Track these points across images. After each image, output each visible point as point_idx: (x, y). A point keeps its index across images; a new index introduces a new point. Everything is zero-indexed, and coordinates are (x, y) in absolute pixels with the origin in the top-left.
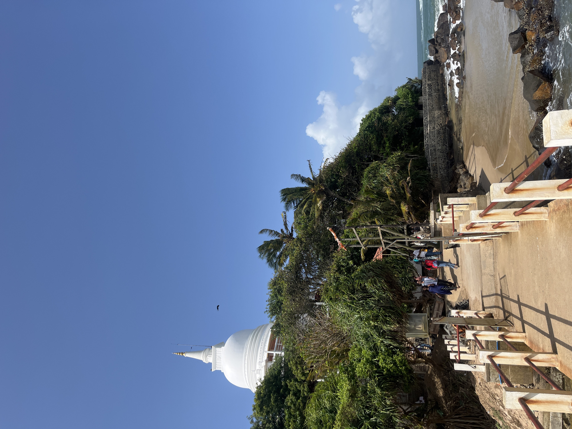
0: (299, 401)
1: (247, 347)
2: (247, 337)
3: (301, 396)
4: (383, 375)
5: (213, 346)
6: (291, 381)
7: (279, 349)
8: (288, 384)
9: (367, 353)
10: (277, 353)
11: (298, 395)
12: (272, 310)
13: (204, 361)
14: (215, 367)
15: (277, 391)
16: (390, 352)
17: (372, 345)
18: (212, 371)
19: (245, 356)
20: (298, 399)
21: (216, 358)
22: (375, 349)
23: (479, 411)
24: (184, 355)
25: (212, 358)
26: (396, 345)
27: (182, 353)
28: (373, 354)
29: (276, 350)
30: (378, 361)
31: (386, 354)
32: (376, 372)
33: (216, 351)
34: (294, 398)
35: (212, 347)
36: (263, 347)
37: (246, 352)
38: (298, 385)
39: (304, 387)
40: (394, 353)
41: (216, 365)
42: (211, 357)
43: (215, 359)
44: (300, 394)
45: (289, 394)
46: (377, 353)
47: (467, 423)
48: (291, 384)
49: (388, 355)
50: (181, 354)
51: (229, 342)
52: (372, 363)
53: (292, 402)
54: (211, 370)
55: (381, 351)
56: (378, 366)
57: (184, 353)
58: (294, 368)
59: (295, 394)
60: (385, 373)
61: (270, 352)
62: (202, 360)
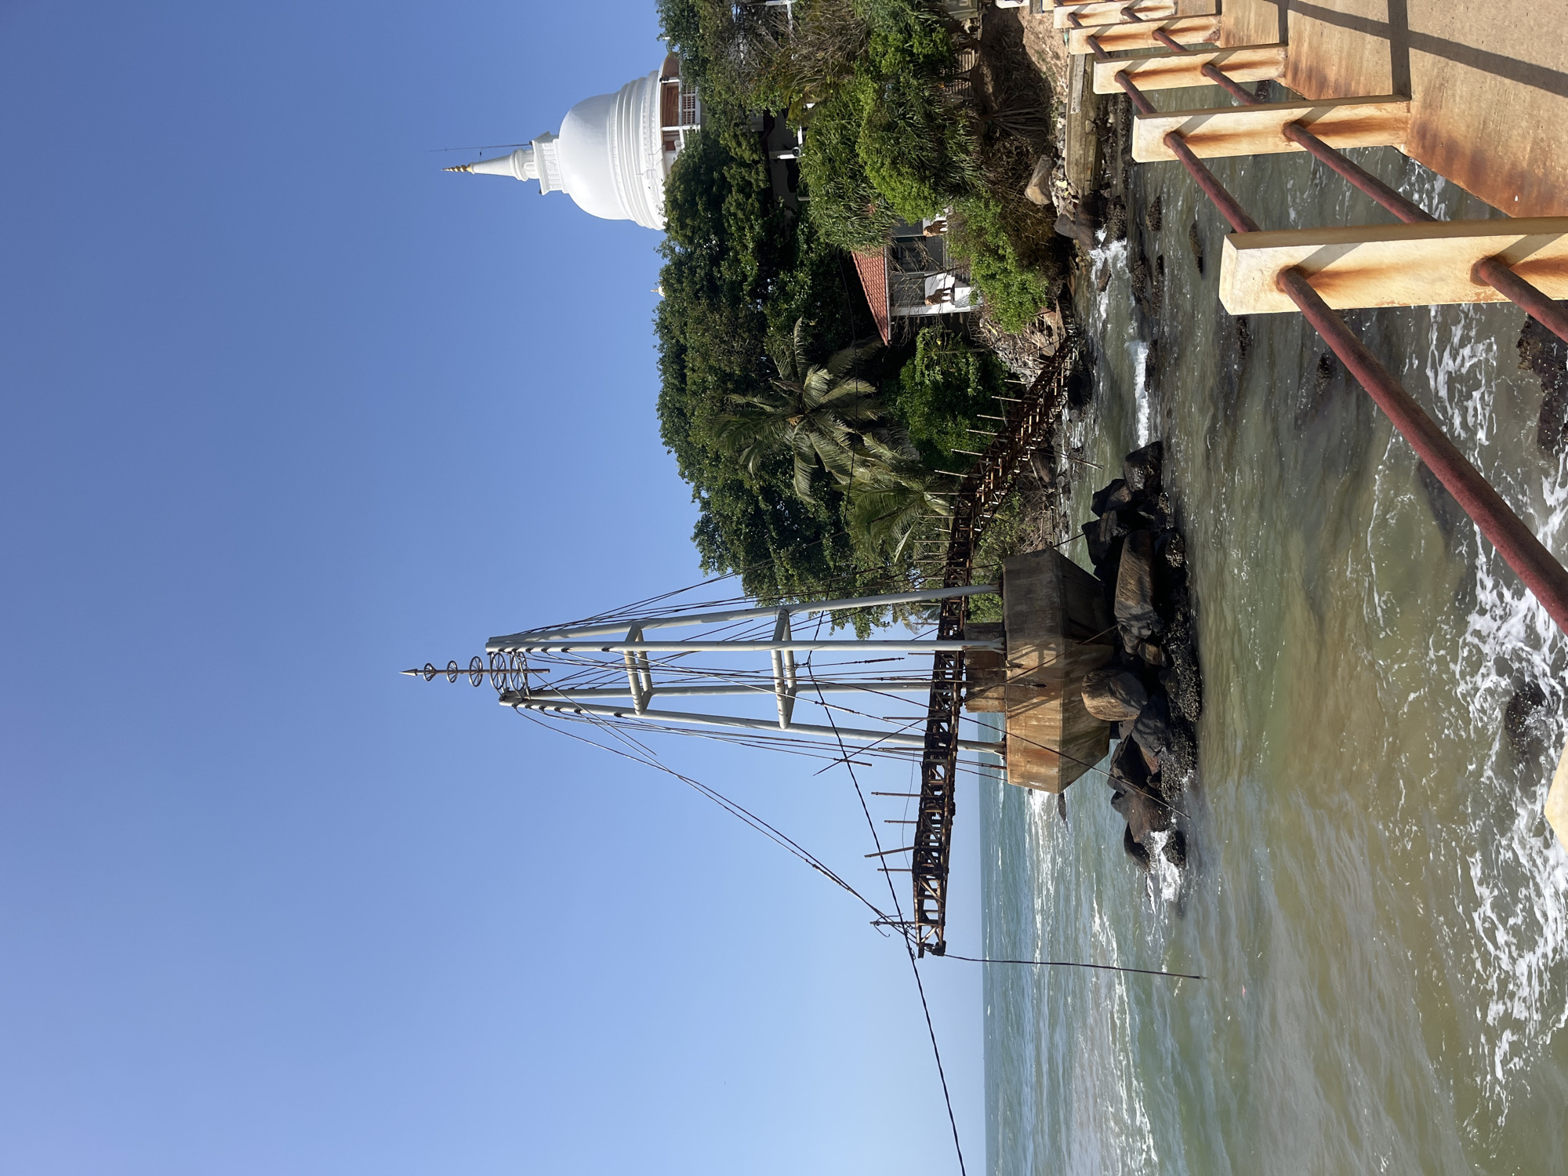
0: (750, 200)
1: (613, 131)
2: (607, 111)
3: (754, 191)
4: (919, 64)
5: (533, 142)
6: (732, 168)
7: (689, 119)
8: (727, 175)
9: (895, 37)
10: (687, 127)
11: (747, 190)
12: (673, 30)
13: (520, 177)
14: (548, 187)
15: (707, 191)
16: (928, 30)
17: (902, 25)
18: (543, 194)
19: (612, 151)
20: (748, 196)
21: (544, 166)
22: (907, 31)
23: (1035, 97)
24: (469, 169)
25: (536, 167)
26: (935, 18)
27: (465, 168)
28: (905, 38)
29: (684, 124)
30: (912, 46)
31: (922, 34)
32: (909, 62)
33: (541, 151)
34: (741, 197)
35: (531, 143)
36: (647, 125)
37: (613, 137)
38: (746, 171)
39: (757, 173)
40: (933, 30)
41: (547, 181)
42: (533, 165)
43: (543, 169)
44: (752, 187)
45: (731, 192)
46: (910, 36)
47: (1020, 114)
48: (732, 173)
49: (925, 35)
50: (462, 170)
51: (568, 127)
52: (903, 51)
53: (739, 205)
54: (540, 192)
55: (916, 32)
56: (911, 54)
57: (469, 166)
58: (733, 144)
59: (741, 190)
60: (920, 61)
61: (666, 129)
62: (515, 175)
